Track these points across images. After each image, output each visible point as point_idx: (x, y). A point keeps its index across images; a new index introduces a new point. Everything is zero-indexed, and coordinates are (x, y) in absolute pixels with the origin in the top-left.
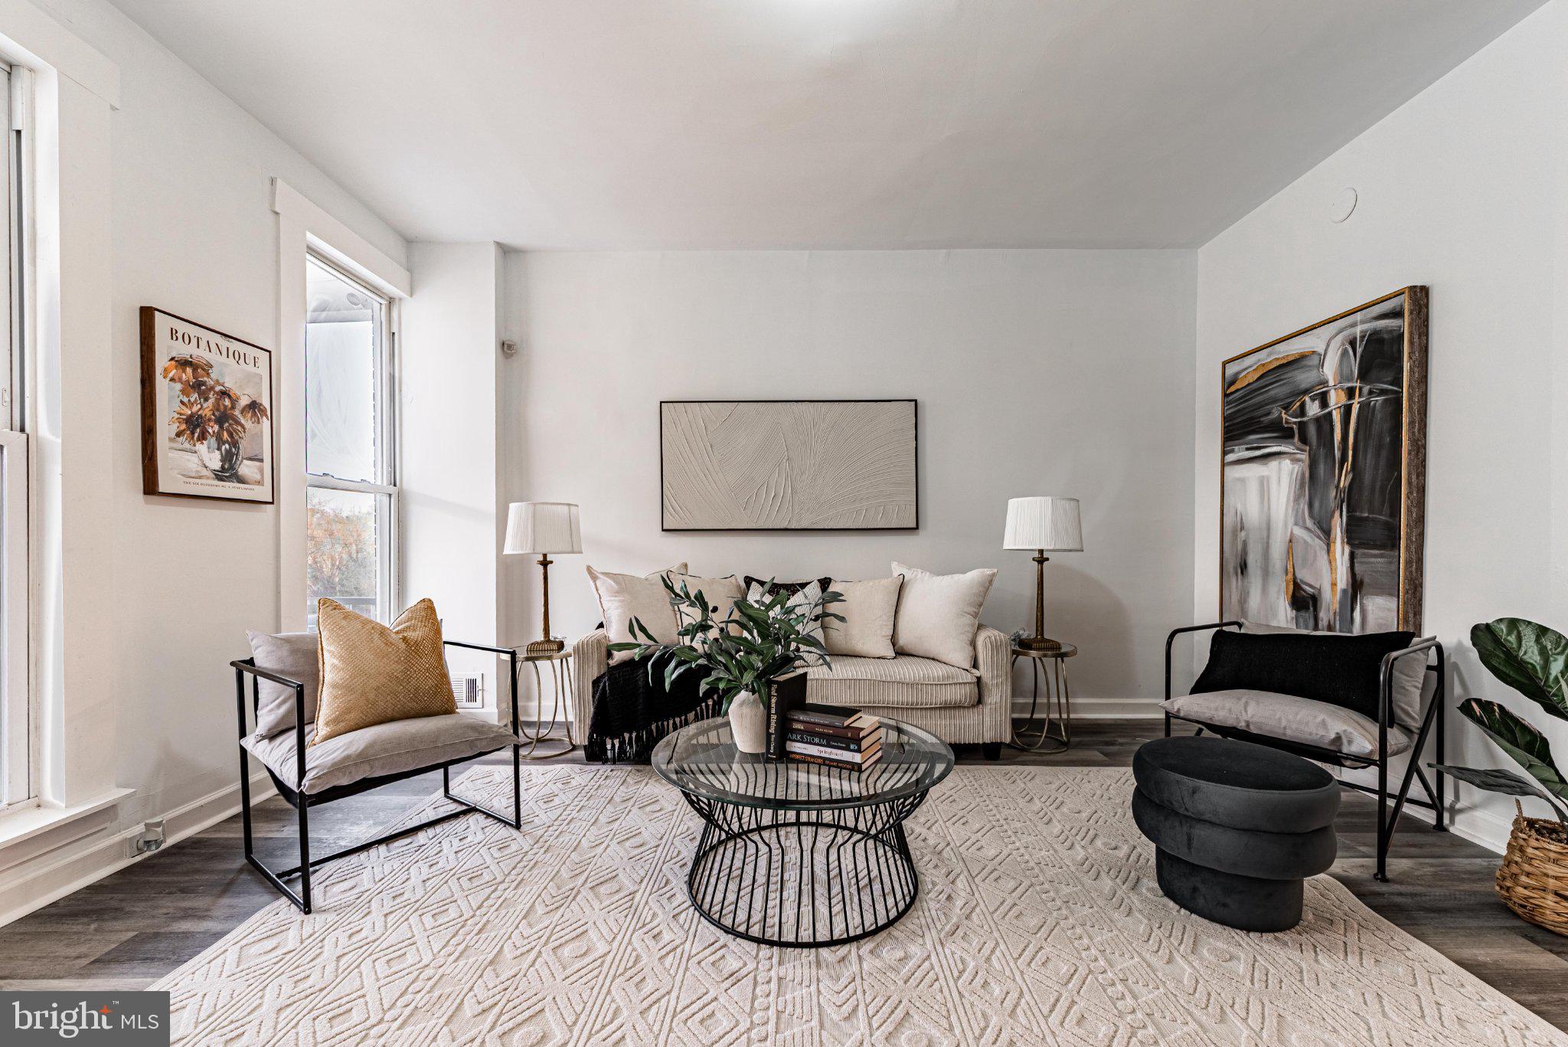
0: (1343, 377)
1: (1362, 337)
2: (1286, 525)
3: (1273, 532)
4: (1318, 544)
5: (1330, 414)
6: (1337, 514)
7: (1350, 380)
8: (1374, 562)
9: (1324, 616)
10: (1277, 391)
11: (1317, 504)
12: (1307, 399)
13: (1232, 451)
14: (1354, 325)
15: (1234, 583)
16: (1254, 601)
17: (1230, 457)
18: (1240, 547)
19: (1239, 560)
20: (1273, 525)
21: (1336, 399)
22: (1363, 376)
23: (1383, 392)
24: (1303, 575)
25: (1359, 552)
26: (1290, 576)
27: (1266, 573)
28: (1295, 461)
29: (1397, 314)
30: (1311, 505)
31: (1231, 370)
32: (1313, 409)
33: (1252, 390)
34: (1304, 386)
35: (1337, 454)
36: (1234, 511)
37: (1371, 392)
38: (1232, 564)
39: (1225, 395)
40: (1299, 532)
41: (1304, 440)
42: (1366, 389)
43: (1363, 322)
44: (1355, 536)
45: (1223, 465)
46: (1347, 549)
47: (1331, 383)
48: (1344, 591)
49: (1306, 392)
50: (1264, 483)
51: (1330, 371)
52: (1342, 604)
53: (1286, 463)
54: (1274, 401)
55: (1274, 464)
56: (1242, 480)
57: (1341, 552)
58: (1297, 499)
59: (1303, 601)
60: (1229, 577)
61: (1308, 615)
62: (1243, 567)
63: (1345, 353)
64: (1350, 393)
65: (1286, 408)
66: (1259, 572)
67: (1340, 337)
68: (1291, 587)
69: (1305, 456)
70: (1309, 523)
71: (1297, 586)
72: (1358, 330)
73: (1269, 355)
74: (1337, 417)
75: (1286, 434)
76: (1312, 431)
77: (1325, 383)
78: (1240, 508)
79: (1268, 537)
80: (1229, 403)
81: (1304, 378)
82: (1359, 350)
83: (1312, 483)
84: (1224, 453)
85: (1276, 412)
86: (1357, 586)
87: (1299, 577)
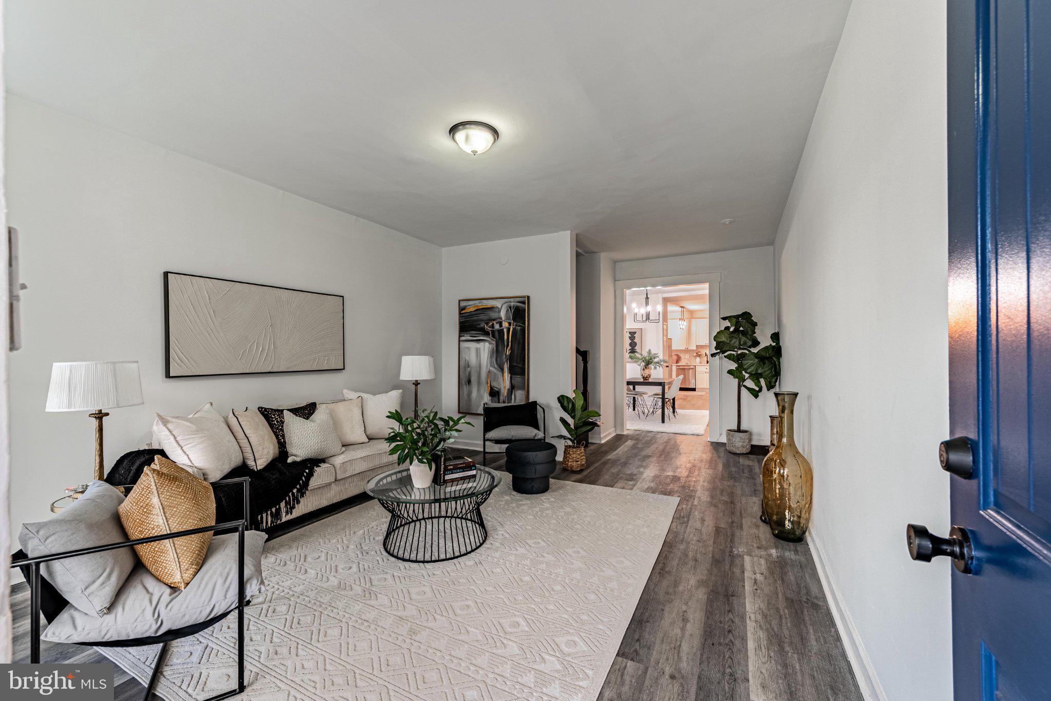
0: (507, 318)
1: (513, 307)
2: (487, 366)
3: (482, 370)
4: (499, 374)
5: (503, 329)
6: (506, 363)
7: (510, 320)
8: (518, 379)
9: (502, 398)
10: (482, 317)
11: (499, 359)
12: (494, 322)
13: (464, 336)
14: (510, 302)
15: (465, 389)
16: (474, 394)
17: (463, 338)
18: (467, 374)
19: (467, 379)
20: (482, 366)
21: (505, 324)
22: (514, 319)
23: (520, 326)
24: (494, 384)
25: (513, 376)
26: (489, 385)
27: (479, 383)
28: (490, 343)
29: (524, 303)
30: (496, 360)
31: (463, 304)
32: (497, 327)
33: (471, 314)
34: (493, 318)
35: (506, 344)
36: (464, 360)
37: (516, 325)
38: (464, 381)
39: (460, 313)
40: (492, 369)
41: (493, 336)
42: (515, 324)
43: (513, 302)
44: (512, 371)
45: (459, 341)
46: (509, 375)
47: (503, 319)
48: (508, 389)
49: (494, 320)
50: (478, 351)
51: (503, 314)
52: (508, 394)
53: (487, 344)
54: (482, 320)
55: (482, 344)
56: (468, 348)
57: (507, 376)
58: (491, 357)
59: (494, 393)
60: (463, 386)
61: (496, 399)
62: (469, 382)
63: (507, 310)
64: (510, 324)
65: (487, 324)
66: (476, 384)
67: (506, 304)
68: (490, 389)
69: (494, 342)
70: (496, 366)
71: (492, 388)
72: (512, 304)
73: (480, 303)
74: (505, 331)
75: (486, 333)
76: (497, 334)
77: (501, 318)
78: (467, 358)
79: (480, 371)
80: (461, 317)
81: (493, 315)
82: (512, 311)
83: (497, 352)
84: (460, 336)
85: (482, 325)
86: (513, 388)
87: (492, 385)
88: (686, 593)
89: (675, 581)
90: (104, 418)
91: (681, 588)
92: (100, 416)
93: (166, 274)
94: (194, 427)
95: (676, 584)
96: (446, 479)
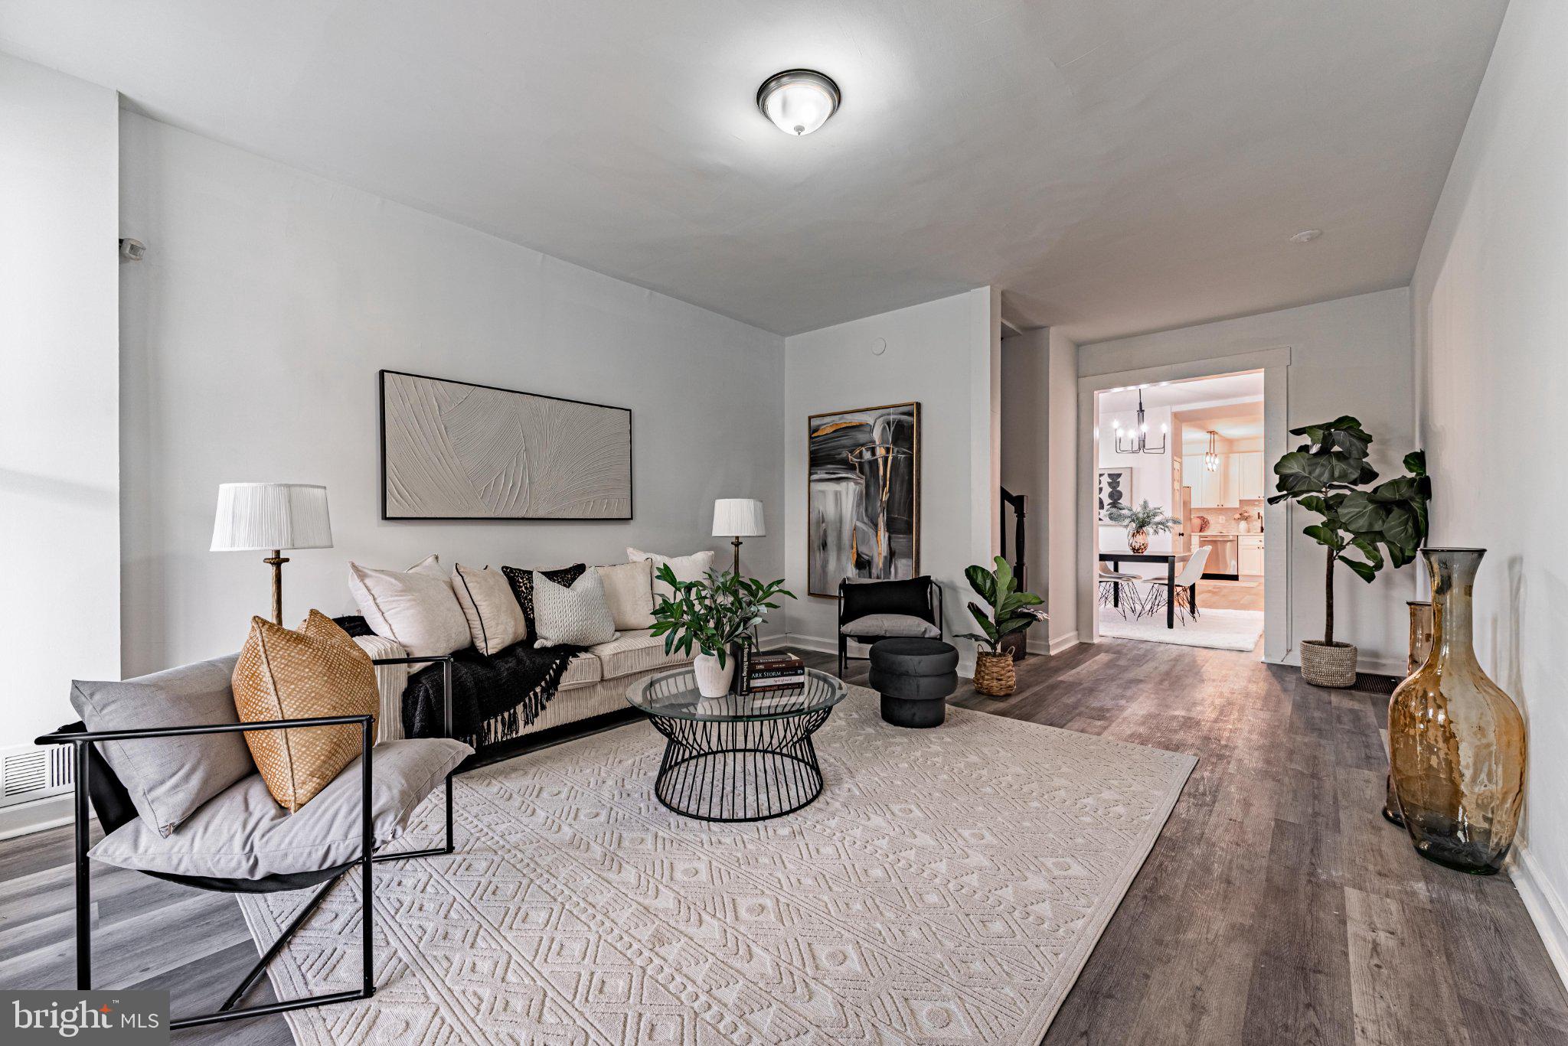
0: (884, 441)
1: (893, 422)
2: (852, 520)
3: (844, 524)
4: (871, 532)
5: (877, 460)
6: (881, 515)
7: (888, 443)
8: (900, 541)
9: (874, 571)
10: (845, 441)
11: (870, 510)
12: (863, 449)
13: (816, 473)
14: (889, 414)
15: (818, 556)
16: (832, 565)
17: (815, 477)
18: (822, 533)
19: (821, 541)
20: (844, 521)
21: (880, 452)
22: (895, 442)
23: (904, 453)
24: (863, 549)
25: (893, 536)
26: (855, 550)
27: (840, 548)
28: (857, 483)
29: (910, 414)
30: (866, 510)
31: (815, 422)
32: (867, 456)
33: (828, 438)
34: (861, 441)
35: (881, 483)
36: (817, 512)
37: (898, 452)
38: (816, 544)
39: (811, 438)
40: (859, 524)
41: (862, 472)
42: (896, 450)
43: (894, 414)
44: (890, 527)
45: (810, 481)
46: (887, 535)
47: (877, 443)
48: (885, 557)
49: (863, 445)
50: (837, 495)
51: (876, 435)
52: (884, 564)
53: (852, 485)
54: (844, 447)
55: (844, 484)
56: (823, 492)
57: (883, 535)
58: (858, 505)
59: (863, 564)
60: (814, 552)
61: (866, 572)
62: (824, 545)
63: (884, 428)
64: (888, 450)
65: (852, 452)
66: (835, 548)
67: (882, 419)
68: (855, 556)
69: (863, 482)
70: (866, 519)
71: (859, 555)
72: (892, 417)
73: (840, 419)
74: (880, 461)
75: (851, 468)
76: (867, 468)
77: (874, 442)
78: (821, 508)
79: (841, 527)
80: (813, 443)
81: (862, 437)
82: (892, 429)
83: (867, 497)
84: (810, 474)
85: (845, 454)
86: (892, 554)
87: (860, 550)
88: (1202, 948)
89: (1179, 918)
90: (284, 566)
91: (1191, 935)
92: (278, 561)
93: (382, 373)
94: (400, 585)
95: (1180, 925)
96: (752, 685)
